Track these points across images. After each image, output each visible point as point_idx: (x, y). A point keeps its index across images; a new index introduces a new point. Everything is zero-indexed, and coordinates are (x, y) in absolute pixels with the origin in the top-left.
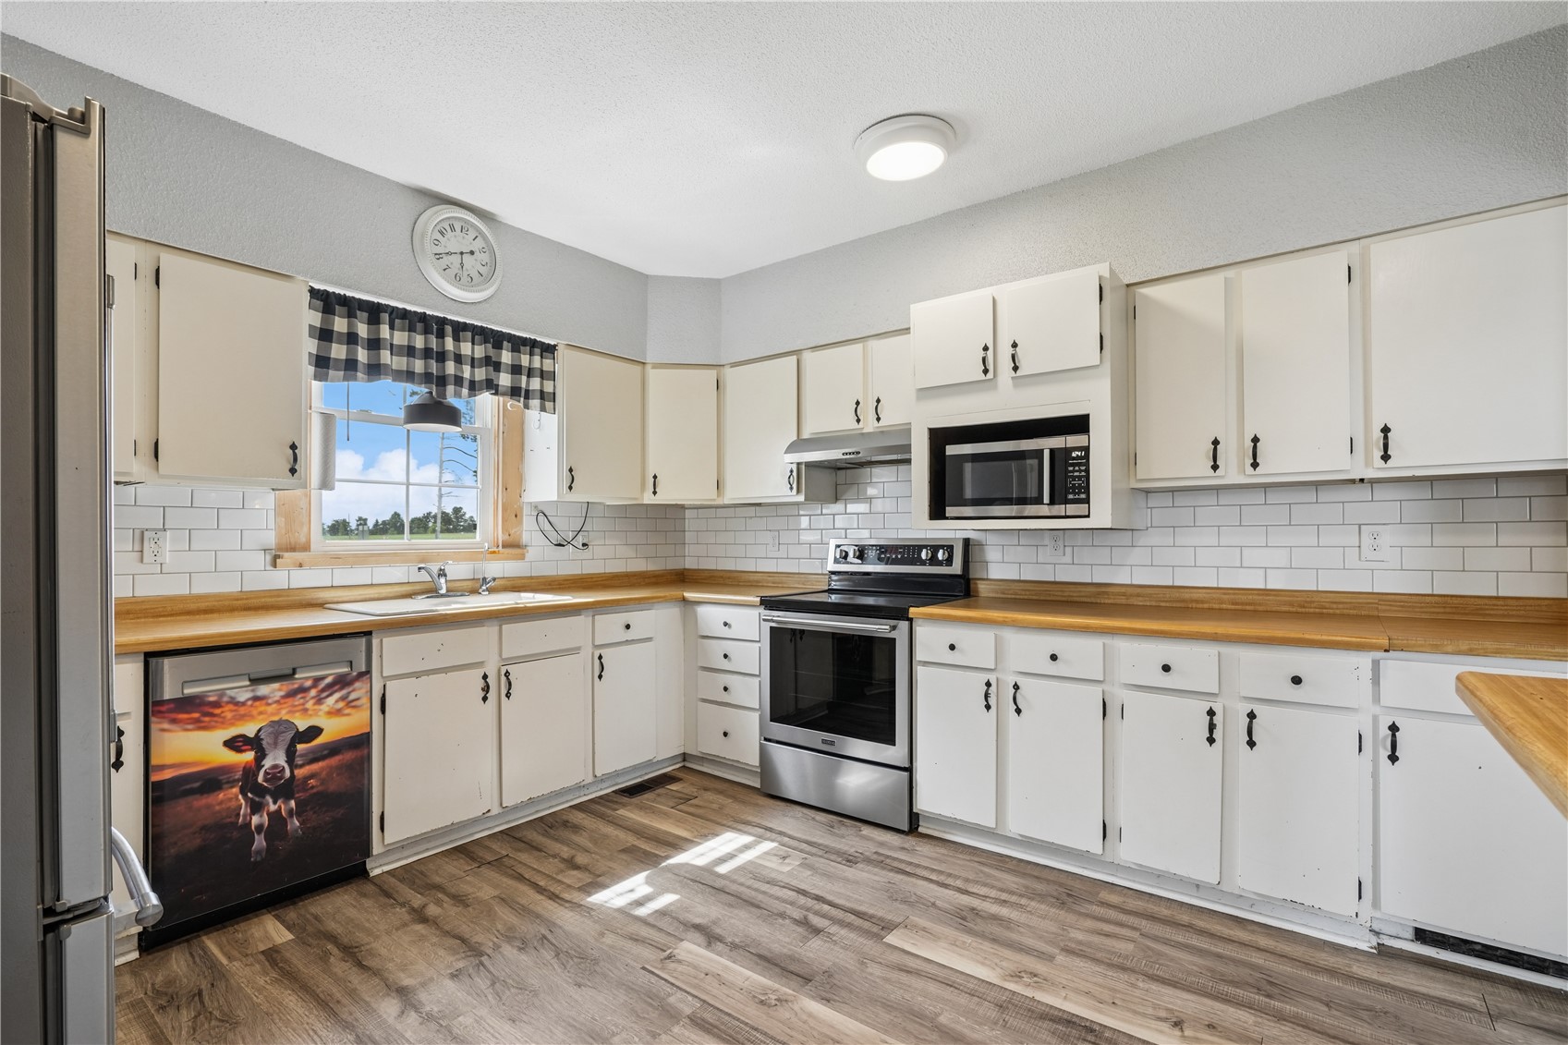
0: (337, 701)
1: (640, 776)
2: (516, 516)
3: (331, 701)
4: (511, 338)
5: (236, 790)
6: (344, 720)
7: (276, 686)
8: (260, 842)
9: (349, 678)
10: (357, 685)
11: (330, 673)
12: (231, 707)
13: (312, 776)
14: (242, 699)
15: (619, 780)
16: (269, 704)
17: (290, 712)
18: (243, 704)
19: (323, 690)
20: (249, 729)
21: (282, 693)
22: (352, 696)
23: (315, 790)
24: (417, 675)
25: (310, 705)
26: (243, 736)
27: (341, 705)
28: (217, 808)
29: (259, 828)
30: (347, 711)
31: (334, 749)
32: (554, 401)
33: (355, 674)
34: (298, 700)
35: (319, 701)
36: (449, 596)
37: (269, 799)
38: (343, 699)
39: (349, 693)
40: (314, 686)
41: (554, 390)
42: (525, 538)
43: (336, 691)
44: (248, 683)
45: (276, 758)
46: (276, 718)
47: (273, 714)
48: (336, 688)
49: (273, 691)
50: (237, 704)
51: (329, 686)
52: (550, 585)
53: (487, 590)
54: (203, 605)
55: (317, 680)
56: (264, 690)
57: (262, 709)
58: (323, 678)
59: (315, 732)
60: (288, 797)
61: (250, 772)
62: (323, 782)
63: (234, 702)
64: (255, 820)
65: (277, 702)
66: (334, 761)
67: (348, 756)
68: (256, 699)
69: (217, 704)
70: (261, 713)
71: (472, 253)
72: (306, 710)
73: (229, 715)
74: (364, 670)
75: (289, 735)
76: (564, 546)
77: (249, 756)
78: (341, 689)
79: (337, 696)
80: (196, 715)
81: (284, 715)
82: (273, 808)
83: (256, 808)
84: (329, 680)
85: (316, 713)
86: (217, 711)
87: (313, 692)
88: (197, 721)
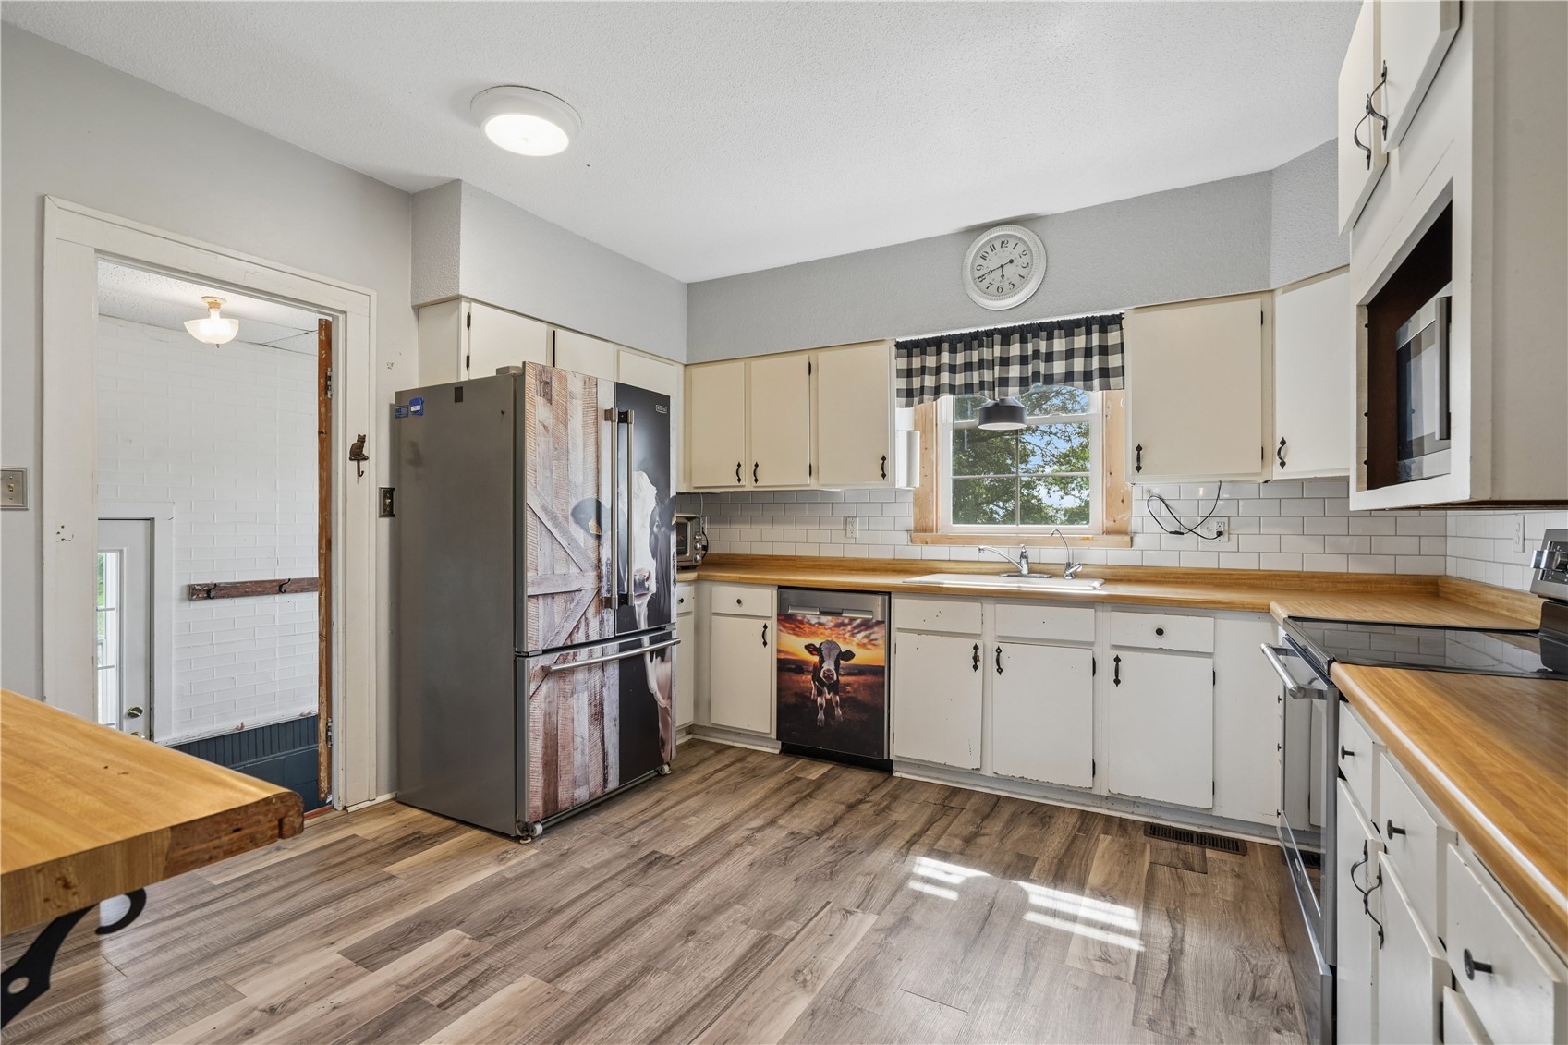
0: (863, 638)
1: (1199, 826)
2: (1123, 501)
3: (860, 636)
4: (1060, 325)
5: (810, 677)
6: (867, 651)
7: (830, 618)
8: (821, 715)
9: (871, 623)
10: (876, 629)
11: (860, 617)
12: (808, 625)
13: (849, 684)
14: (813, 622)
15: (1164, 815)
16: (826, 629)
17: (837, 637)
18: (814, 625)
19: (855, 628)
20: (817, 642)
21: (832, 624)
22: (873, 637)
23: (850, 695)
24: (919, 632)
25: (847, 635)
26: (813, 645)
27: (865, 641)
28: (802, 684)
29: (821, 705)
30: (869, 646)
31: (860, 670)
32: (1123, 375)
33: (874, 621)
34: (841, 630)
35: (853, 635)
36: (1031, 577)
37: (826, 689)
38: (867, 637)
39: (871, 634)
40: (850, 624)
41: (1123, 362)
42: (1135, 524)
43: (862, 631)
44: (818, 613)
45: (829, 665)
46: (829, 639)
47: (828, 636)
48: (863, 628)
49: (828, 621)
50: (811, 624)
51: (858, 626)
52: (1162, 577)
53: (1071, 575)
54: (872, 566)
55: (852, 620)
56: (824, 619)
57: (822, 631)
58: (855, 619)
59: (849, 655)
60: (836, 693)
61: (818, 668)
62: (855, 691)
63: (809, 622)
64: (819, 699)
65: (830, 629)
66: (861, 679)
67: (869, 679)
68: (820, 624)
69: (802, 622)
70: (822, 634)
71: (1011, 261)
72: (845, 639)
73: (807, 630)
74: (880, 619)
75: (837, 652)
76: (1182, 534)
77: (816, 659)
78: (866, 630)
79: (863, 634)
80: (793, 626)
81: (833, 638)
82: (828, 696)
83: (820, 693)
84: (858, 621)
85: (851, 643)
86: (802, 626)
87: (849, 628)
88: (793, 629)
